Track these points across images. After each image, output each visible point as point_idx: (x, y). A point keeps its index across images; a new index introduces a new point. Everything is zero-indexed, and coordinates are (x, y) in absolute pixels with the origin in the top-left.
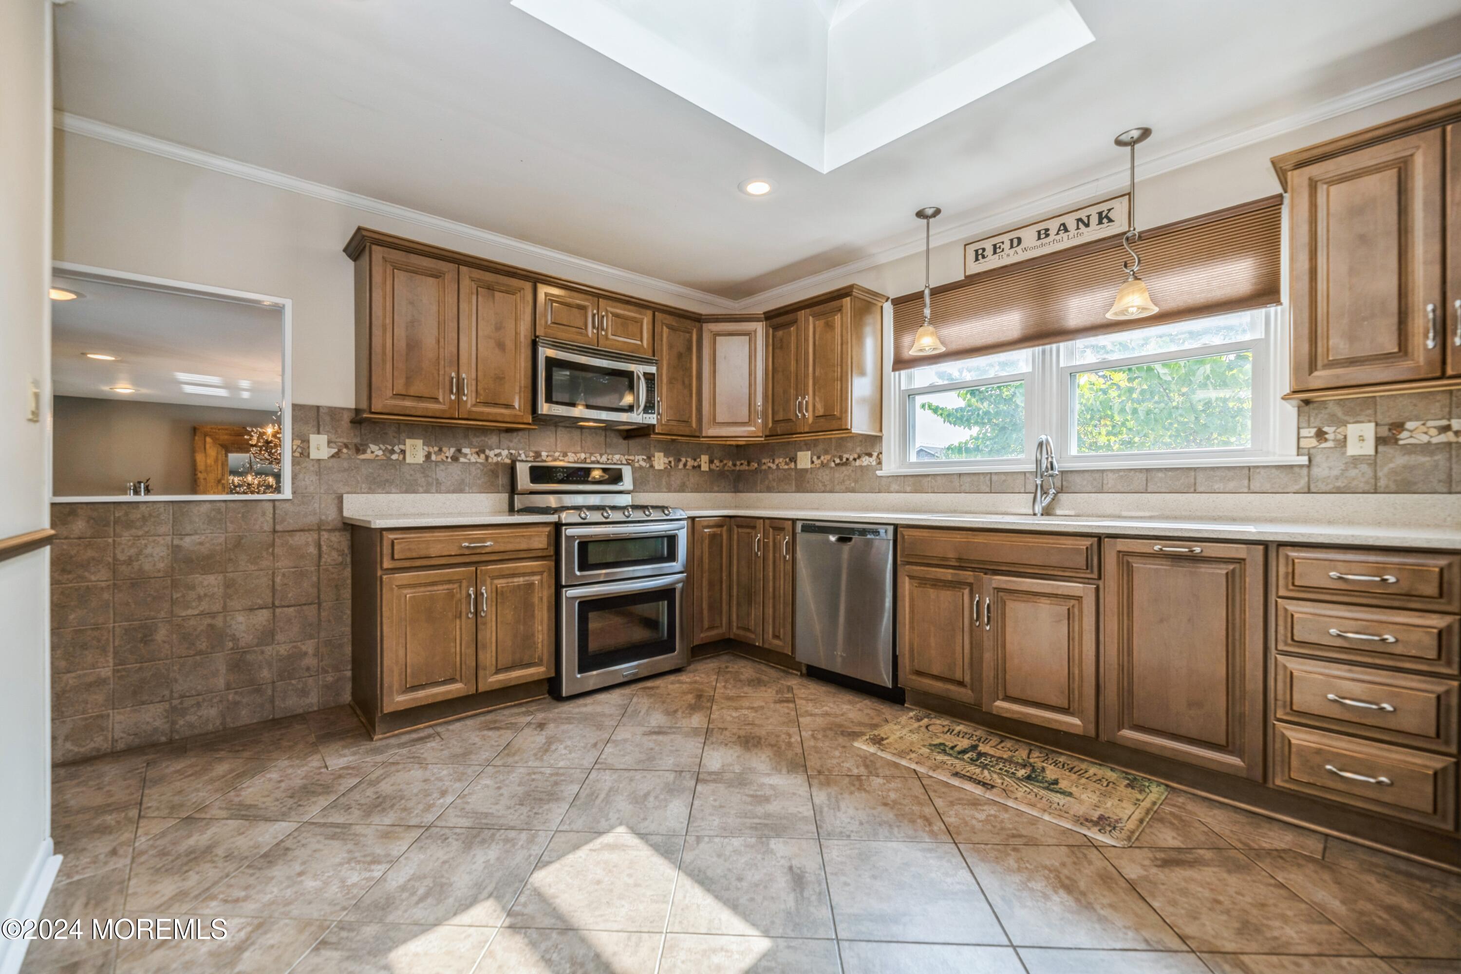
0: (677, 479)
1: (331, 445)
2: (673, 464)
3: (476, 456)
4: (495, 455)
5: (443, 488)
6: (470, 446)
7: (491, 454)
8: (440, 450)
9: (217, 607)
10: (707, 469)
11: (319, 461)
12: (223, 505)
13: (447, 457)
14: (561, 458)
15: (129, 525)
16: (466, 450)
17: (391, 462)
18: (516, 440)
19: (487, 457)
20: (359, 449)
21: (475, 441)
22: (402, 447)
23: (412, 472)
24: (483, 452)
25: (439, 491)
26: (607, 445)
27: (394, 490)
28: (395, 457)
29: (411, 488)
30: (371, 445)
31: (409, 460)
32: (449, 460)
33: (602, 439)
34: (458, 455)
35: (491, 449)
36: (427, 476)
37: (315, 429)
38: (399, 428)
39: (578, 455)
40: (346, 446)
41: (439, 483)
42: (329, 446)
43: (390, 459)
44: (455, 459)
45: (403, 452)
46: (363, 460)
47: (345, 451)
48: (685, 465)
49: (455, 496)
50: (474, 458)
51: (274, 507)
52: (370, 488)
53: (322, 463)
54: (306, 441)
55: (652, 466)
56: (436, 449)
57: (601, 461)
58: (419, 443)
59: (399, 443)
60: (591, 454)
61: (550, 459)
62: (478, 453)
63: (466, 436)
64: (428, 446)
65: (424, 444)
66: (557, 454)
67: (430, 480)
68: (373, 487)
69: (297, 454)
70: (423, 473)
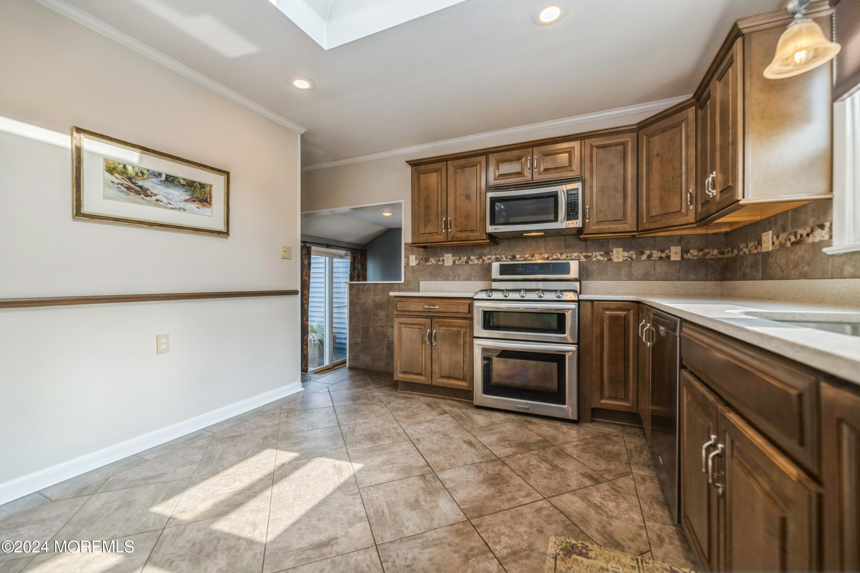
0: (638, 269)
1: (417, 259)
2: (634, 256)
3: (477, 260)
4: (488, 259)
5: (461, 278)
6: (474, 255)
7: (486, 258)
8: (460, 258)
9: (384, 324)
10: (679, 259)
11: (413, 266)
12: (385, 285)
13: (463, 262)
14: (530, 258)
15: (364, 291)
16: (472, 258)
17: (438, 266)
18: (500, 250)
19: (483, 261)
20: (427, 260)
21: (477, 252)
22: (443, 258)
23: (447, 270)
24: (481, 257)
25: (459, 280)
26: (567, 247)
27: (439, 279)
28: (440, 263)
29: (447, 279)
30: (431, 258)
31: (446, 264)
32: (464, 263)
33: (562, 243)
34: (468, 260)
35: (486, 256)
36: (453, 272)
37: (411, 253)
38: (442, 249)
39: (543, 255)
40: (422, 259)
41: (459, 276)
42: (416, 260)
43: (438, 264)
44: (467, 262)
45: (443, 260)
46: (428, 265)
47: (421, 261)
48: (649, 257)
49: (465, 282)
50: (476, 262)
51: (399, 286)
52: (430, 278)
53: (414, 268)
54: (408, 258)
55: (610, 260)
56: (458, 258)
57: (561, 258)
58: (450, 255)
59: (442, 256)
60: (553, 254)
61: (522, 259)
62: (478, 259)
63: (472, 250)
64: (454, 256)
65: (452, 256)
66: (527, 256)
67: (455, 274)
68: (431, 278)
69: (406, 264)
70: (452, 270)
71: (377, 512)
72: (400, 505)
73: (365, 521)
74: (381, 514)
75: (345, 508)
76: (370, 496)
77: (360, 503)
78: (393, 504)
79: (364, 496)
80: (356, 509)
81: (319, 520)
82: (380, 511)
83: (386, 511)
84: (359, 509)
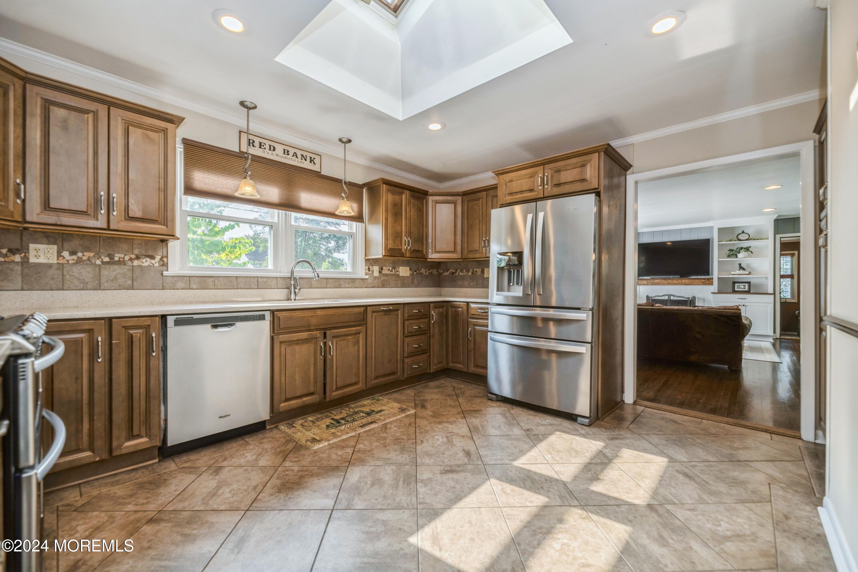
71: (408, 484)
72: (388, 485)
73: (419, 479)
74: (406, 482)
75: (433, 492)
76: (409, 498)
77: (419, 494)
78: (392, 487)
79: (414, 499)
80: (423, 490)
81: (454, 487)
82: (405, 484)
83: (401, 483)
84: (421, 489)
